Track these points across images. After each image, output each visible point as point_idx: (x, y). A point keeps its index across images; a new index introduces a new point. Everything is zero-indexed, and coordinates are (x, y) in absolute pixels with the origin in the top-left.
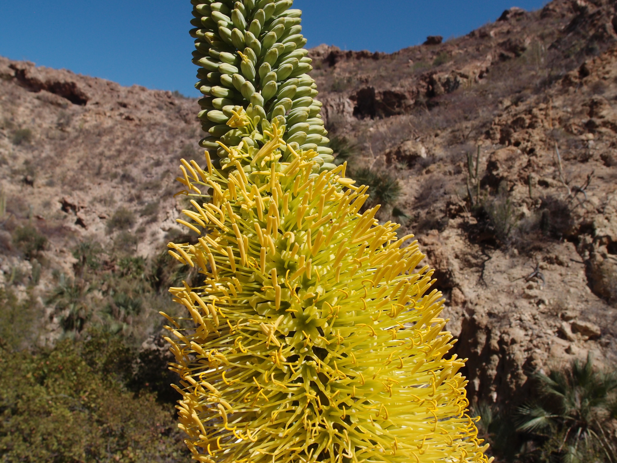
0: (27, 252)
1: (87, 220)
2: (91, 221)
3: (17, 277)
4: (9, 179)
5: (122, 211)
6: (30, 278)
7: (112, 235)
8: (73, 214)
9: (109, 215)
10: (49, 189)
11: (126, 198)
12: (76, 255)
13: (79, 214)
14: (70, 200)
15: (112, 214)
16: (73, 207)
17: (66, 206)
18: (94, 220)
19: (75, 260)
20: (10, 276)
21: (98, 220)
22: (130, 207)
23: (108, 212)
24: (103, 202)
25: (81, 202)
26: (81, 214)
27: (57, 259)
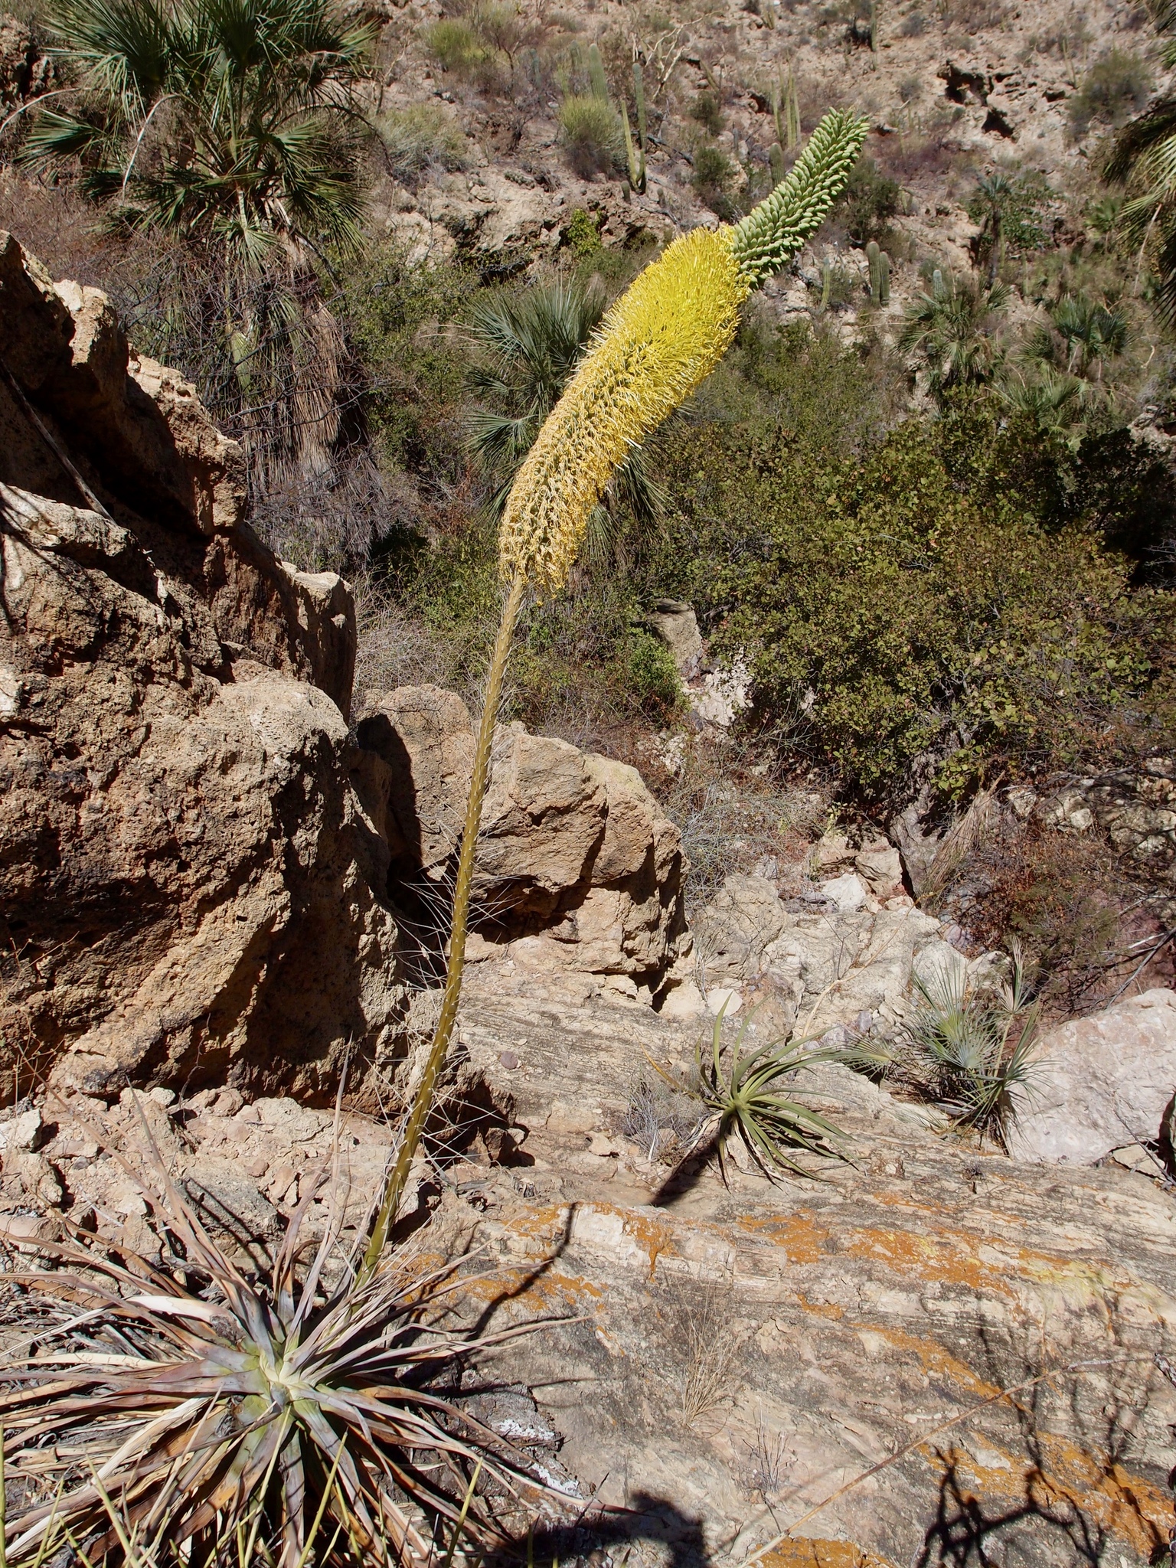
0: (854, 227)
1: (1016, 113)
2: (1025, 115)
3: (834, 292)
4: (814, 41)
5: (1110, 64)
6: (866, 289)
7: (1083, 144)
8: (978, 101)
9: (1072, 85)
10: (910, 43)
11: (1122, 19)
12: (974, 216)
13: (990, 98)
14: (964, 66)
15: (1082, 79)
16: (976, 82)
17: (957, 83)
18: (1032, 109)
19: (974, 230)
20: (821, 291)
21: (1044, 105)
22: (1134, 44)
23: (1070, 77)
24: (1055, 49)
25: (994, 63)
26: (997, 100)
27: (931, 234)
